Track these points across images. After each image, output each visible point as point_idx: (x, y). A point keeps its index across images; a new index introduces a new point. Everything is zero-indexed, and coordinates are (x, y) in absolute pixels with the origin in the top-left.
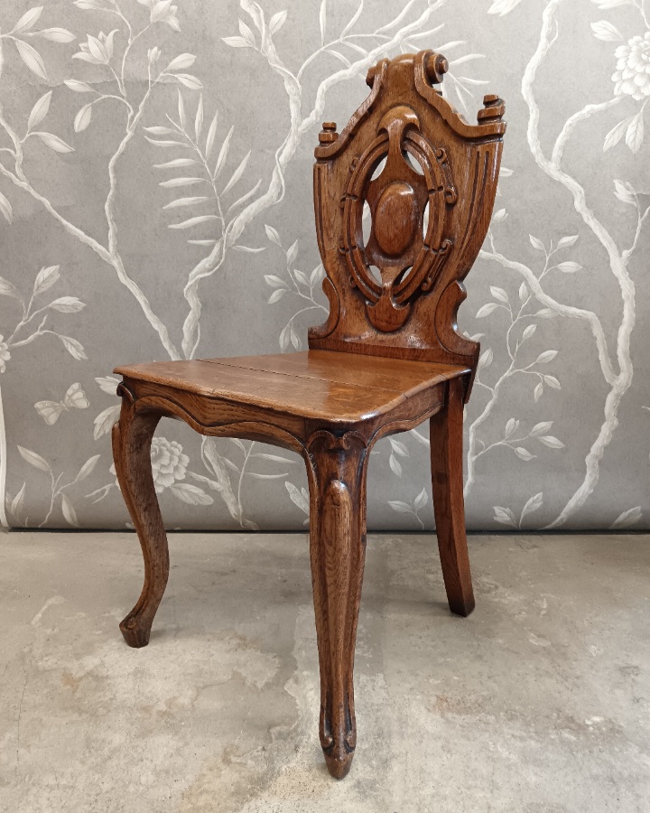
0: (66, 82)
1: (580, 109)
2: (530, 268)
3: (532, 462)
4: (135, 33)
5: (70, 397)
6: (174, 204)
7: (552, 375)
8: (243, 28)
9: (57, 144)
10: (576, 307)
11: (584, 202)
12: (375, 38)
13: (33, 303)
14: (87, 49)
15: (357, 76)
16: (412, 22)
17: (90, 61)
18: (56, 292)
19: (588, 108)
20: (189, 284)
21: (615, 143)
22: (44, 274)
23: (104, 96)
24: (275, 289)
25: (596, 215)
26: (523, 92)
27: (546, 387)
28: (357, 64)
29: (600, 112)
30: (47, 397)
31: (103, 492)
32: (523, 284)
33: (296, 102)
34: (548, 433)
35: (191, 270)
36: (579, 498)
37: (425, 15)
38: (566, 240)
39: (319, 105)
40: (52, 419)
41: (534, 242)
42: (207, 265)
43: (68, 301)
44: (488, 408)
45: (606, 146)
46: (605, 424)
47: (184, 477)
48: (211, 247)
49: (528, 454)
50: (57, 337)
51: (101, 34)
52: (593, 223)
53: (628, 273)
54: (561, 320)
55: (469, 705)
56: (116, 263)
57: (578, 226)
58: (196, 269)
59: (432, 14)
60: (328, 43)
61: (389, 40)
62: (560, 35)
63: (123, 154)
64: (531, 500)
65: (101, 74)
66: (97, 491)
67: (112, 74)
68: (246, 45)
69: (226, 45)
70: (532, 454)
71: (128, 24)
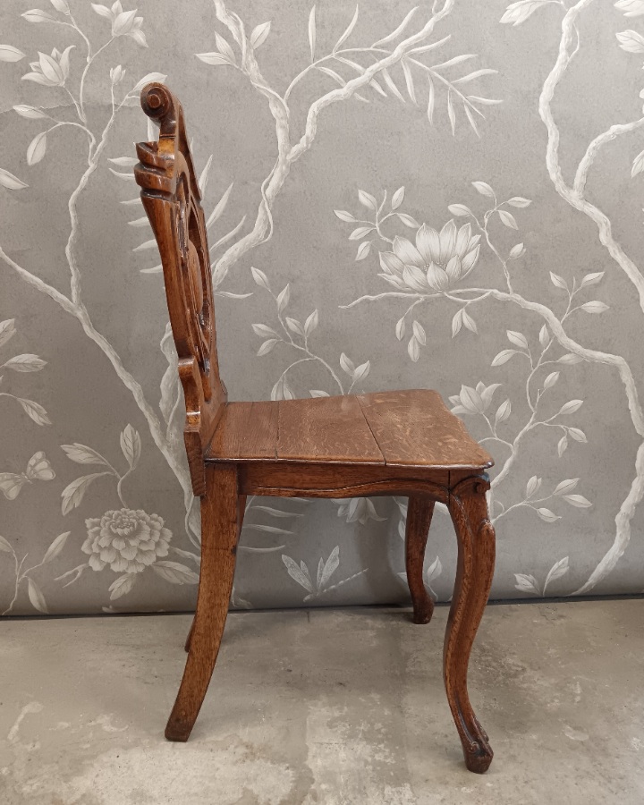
0: (15, 108)
1: (606, 129)
2: (551, 309)
3: (557, 523)
4: (94, 50)
5: (33, 467)
6: (146, 246)
7: (576, 427)
8: (221, 42)
9: (7, 180)
10: (602, 351)
11: (610, 234)
12: (372, 52)
14: (38, 68)
15: (353, 96)
16: (414, 33)
17: (44, 83)
18: (11, 350)
19: (614, 128)
20: (166, 336)
23: (61, 123)
24: (264, 340)
25: (624, 248)
26: (541, 111)
27: (571, 441)
28: (353, 83)
29: (628, 133)
30: (7, 468)
31: (75, 573)
32: (544, 328)
33: (283, 127)
34: (574, 491)
36: (608, 561)
37: (429, 25)
38: (591, 277)
39: (310, 129)
40: (13, 494)
41: (555, 280)
43: (27, 358)
44: (507, 465)
45: (634, 172)
46: (637, 479)
47: (167, 554)
49: (552, 515)
50: (15, 400)
51: (55, 51)
52: (619, 257)
54: (586, 366)
56: (80, 313)
57: (603, 261)
59: (436, 24)
60: (319, 58)
61: (388, 55)
62: (581, 46)
63: (85, 189)
64: (556, 566)
65: (56, 97)
66: (67, 573)
67: (69, 97)
68: (225, 62)
69: (201, 62)
70: (556, 515)
71: (85, 38)
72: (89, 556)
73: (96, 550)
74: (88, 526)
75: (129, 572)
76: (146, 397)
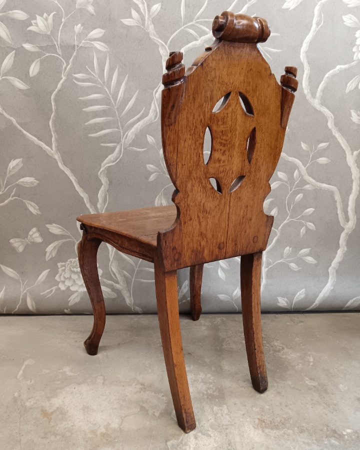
0: (24, 45)
1: (335, 67)
2: (301, 161)
3: (299, 271)
4: (67, 15)
5: (31, 236)
6: (92, 121)
7: (311, 222)
8: (134, 14)
9: (19, 84)
10: (326, 183)
11: (333, 123)
13: (7, 181)
14: (37, 26)
15: (203, 45)
17: (39, 32)
18: (21, 175)
19: (338, 67)
20: (101, 170)
21: (353, 88)
22: (13, 163)
23: (47, 55)
24: (153, 173)
25: (340, 131)
26: (301, 56)
27: (307, 229)
28: (203, 38)
29: (345, 70)
30: (18, 236)
31: (51, 291)
32: (297, 171)
34: (308, 255)
35: (102, 162)
36: (325, 292)
37: (245, 9)
38: (322, 145)
40: (21, 249)
41: (304, 146)
42: (112, 159)
43: (28, 179)
44: (274, 241)
45: (347, 90)
46: (340, 250)
48: (115, 148)
49: (297, 267)
50: (22, 201)
51: (45, 15)
52: (337, 135)
53: (356, 165)
54: (317, 192)
55: (277, 424)
56: (57, 157)
57: (330, 138)
58: (105, 161)
59: (249, 8)
60: (186, 24)
62: (324, 22)
63: (60, 90)
64: (298, 294)
65: (46, 40)
66: (48, 291)
67: (52, 41)
68: (136, 24)
69: (124, 24)
70: (299, 267)
71: (62, 8)
72: (59, 282)
73: (62, 279)
74: (59, 267)
75: (80, 291)
76: (90, 201)
